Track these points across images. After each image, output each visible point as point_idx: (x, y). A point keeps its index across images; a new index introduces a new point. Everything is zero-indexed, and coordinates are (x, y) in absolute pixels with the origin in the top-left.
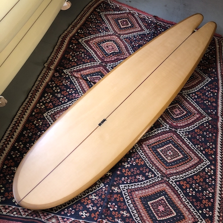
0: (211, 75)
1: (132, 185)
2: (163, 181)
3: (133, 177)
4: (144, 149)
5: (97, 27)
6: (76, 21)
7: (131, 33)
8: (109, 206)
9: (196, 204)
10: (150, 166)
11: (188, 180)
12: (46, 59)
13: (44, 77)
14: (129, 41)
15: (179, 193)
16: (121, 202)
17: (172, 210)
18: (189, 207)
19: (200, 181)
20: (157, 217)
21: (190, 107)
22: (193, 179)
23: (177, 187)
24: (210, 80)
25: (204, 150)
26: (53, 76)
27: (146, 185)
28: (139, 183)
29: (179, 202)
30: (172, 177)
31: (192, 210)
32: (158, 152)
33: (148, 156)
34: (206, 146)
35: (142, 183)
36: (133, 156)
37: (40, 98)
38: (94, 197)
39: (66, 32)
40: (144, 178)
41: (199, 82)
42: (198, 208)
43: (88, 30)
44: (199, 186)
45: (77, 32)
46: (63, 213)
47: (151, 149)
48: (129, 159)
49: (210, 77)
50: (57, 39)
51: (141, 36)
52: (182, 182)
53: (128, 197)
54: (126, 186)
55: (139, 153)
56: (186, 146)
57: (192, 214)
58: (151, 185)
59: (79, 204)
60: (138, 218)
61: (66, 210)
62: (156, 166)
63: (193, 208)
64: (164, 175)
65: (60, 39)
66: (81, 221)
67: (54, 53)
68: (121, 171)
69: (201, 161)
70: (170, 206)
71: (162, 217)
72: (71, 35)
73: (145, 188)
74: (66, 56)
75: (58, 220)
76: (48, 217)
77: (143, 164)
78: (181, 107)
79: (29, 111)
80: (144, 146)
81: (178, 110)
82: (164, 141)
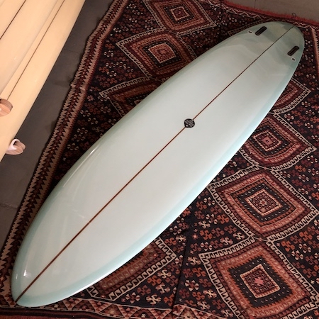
0: (310, 84)
1: (216, 253)
2: (258, 243)
3: (216, 241)
4: (227, 200)
5: (140, 22)
6: (108, 13)
7: (191, 28)
8: (187, 285)
9: (305, 271)
10: (238, 224)
11: (292, 238)
12: (72, 77)
13: (72, 104)
14: (189, 41)
15: (282, 258)
16: (203, 278)
17: (274, 283)
18: (297, 277)
19: (309, 239)
20: (255, 294)
21: (286, 133)
22: (299, 237)
23: (278, 250)
24: (310, 91)
25: (310, 194)
26: (86, 100)
27: (234, 251)
28: (226, 249)
29: (283, 271)
30: (270, 237)
31: (301, 281)
32: (246, 203)
33: (233, 209)
34: (312, 189)
35: (229, 248)
36: (212, 211)
37: (71, 135)
38: (164, 274)
39: (96, 32)
40: (231, 242)
41: (294, 96)
42: (309, 277)
43: (128, 27)
44: (308, 246)
45: (112, 31)
46: (123, 300)
47: (236, 200)
48: (208, 215)
49: (309, 87)
50: (84, 44)
51: (206, 31)
52: (284, 242)
53: (212, 270)
54: (207, 255)
55: (221, 206)
56: (285, 191)
57: (302, 286)
58: (242, 251)
59: (145, 286)
60: (229, 299)
61: (128, 295)
62: (247, 223)
63: (303, 277)
64: (257, 234)
65: (89, 44)
66: (150, 309)
67: (82, 66)
68: (198, 234)
69: (307, 211)
70: (270, 278)
71: (261, 293)
72: (103, 36)
73: (233, 256)
74: (100, 69)
75: (118, 310)
76: (104, 308)
77: (227, 221)
78: (274, 134)
79: (57, 157)
80: (227, 195)
81: (269, 140)
82: (254, 186)
